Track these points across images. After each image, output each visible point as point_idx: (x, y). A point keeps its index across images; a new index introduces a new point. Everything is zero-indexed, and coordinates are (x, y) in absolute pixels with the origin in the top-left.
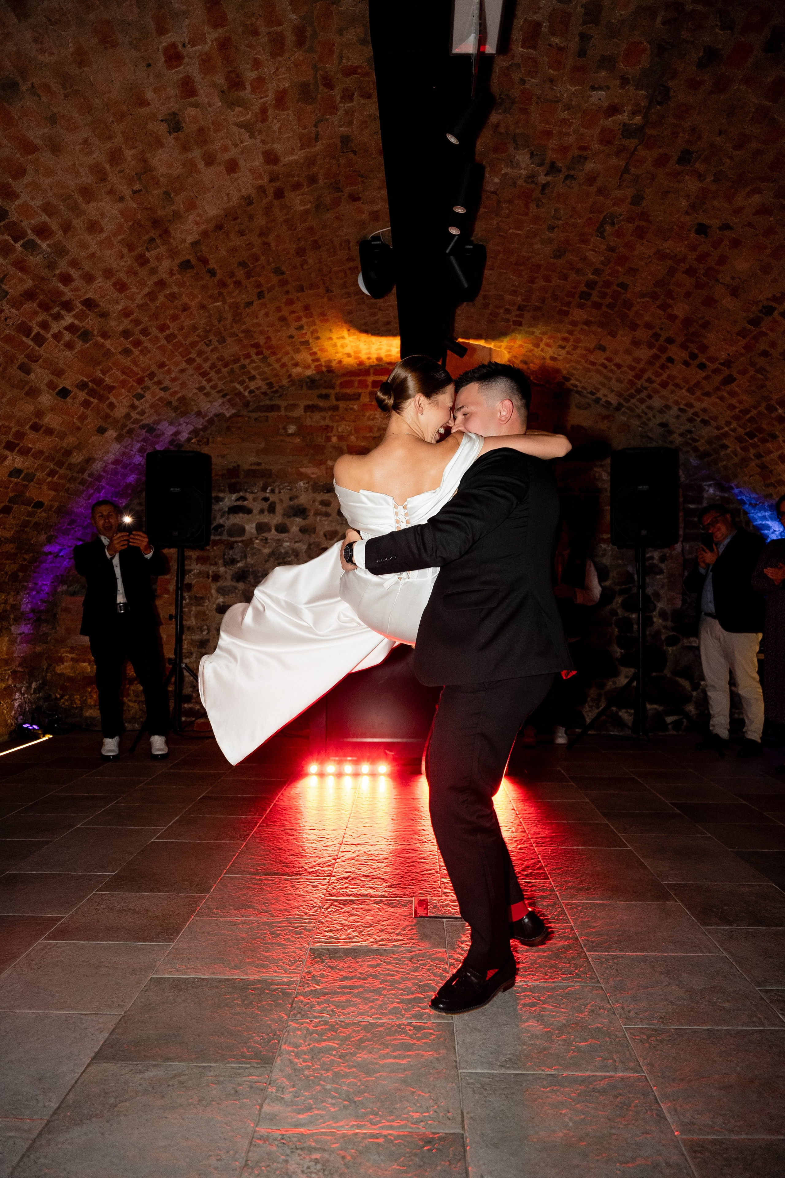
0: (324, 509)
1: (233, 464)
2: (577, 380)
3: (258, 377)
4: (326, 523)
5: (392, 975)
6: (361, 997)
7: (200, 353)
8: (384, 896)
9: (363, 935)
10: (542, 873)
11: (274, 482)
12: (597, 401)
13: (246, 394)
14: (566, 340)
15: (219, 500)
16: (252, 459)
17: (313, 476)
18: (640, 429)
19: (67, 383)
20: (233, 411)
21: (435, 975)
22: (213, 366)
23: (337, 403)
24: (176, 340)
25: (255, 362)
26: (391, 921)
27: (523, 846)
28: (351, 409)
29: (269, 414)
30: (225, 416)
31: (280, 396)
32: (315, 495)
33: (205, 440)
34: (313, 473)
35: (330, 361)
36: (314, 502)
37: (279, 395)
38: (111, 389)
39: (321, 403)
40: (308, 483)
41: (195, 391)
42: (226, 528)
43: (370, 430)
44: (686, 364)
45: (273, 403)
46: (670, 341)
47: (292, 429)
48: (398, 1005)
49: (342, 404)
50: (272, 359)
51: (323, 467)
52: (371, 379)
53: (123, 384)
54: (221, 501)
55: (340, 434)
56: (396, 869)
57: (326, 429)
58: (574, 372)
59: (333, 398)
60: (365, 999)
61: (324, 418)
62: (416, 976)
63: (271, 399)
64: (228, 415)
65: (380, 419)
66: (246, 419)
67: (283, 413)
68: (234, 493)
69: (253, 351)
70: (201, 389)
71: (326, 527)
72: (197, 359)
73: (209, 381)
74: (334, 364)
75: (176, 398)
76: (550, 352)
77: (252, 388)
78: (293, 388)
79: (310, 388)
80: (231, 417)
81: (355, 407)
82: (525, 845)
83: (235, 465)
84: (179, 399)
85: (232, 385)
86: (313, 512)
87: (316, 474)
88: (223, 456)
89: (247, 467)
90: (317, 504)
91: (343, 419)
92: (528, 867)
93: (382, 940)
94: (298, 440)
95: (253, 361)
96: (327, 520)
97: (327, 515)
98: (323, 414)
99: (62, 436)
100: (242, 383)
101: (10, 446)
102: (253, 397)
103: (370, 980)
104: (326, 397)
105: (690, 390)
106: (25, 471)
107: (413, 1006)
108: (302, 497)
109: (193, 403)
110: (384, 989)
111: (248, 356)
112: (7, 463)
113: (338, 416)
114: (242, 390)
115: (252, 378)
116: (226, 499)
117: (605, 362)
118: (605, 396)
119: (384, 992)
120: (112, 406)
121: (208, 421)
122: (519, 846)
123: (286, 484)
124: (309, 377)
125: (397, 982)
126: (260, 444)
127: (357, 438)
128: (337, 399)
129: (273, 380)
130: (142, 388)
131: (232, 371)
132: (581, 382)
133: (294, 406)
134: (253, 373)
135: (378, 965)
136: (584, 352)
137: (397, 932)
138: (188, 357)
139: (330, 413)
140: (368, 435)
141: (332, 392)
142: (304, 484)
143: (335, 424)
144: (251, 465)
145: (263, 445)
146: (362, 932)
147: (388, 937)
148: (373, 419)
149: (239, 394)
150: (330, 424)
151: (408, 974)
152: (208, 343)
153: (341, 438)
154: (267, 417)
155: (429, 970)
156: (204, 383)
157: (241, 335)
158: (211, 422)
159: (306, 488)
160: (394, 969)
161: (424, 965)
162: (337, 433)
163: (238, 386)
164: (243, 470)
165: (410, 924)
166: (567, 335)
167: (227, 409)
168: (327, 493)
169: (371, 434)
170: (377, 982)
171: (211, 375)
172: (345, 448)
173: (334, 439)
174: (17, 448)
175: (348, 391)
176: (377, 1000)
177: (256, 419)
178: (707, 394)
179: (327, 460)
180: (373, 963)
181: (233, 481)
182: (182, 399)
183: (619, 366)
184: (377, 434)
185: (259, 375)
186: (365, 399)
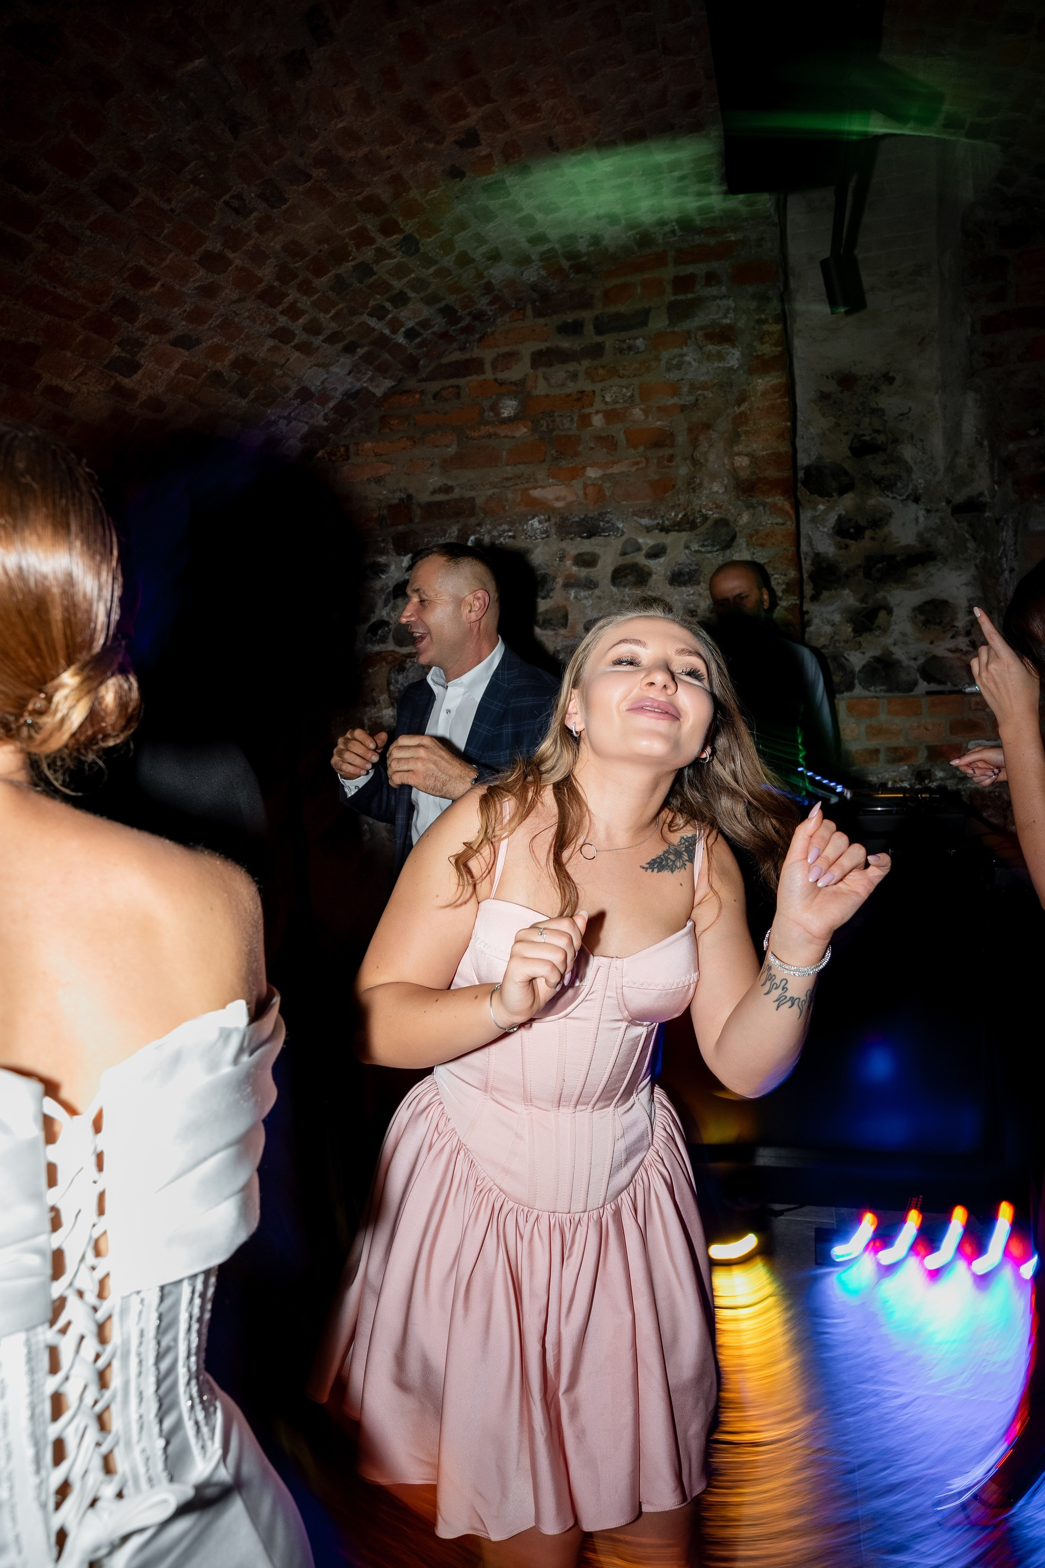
0: (583, 572)
1: (398, 495)
3: (412, 295)
4: (588, 603)
11: (479, 525)
13: (401, 339)
15: (382, 569)
16: (435, 480)
17: (559, 504)
20: (388, 383)
22: (285, 274)
23: (599, 339)
24: (138, 200)
25: (390, 256)
28: (630, 348)
29: (461, 382)
30: (374, 395)
31: (481, 339)
32: (564, 545)
33: (342, 449)
34: (557, 499)
35: (572, 238)
36: (562, 558)
37: (477, 336)
39: (566, 344)
40: (548, 520)
41: (270, 343)
42: (392, 627)
43: (674, 389)
45: (467, 356)
47: (509, 408)
49: (609, 341)
50: (429, 244)
51: (577, 484)
52: (669, 272)
54: (383, 572)
55: (609, 407)
57: (578, 399)
59: (589, 328)
61: (574, 376)
63: (462, 349)
64: (379, 392)
65: (695, 364)
66: (417, 396)
67: (489, 375)
68: (405, 555)
69: (370, 223)
70: (283, 335)
71: (588, 611)
72: (231, 255)
73: (294, 312)
74: (582, 246)
75: (226, 363)
77: (410, 324)
78: (506, 318)
79: (539, 314)
80: (387, 396)
81: (639, 342)
83: (403, 496)
84: (235, 364)
85: (357, 320)
86: (560, 581)
87: (564, 498)
88: (379, 480)
89: (424, 498)
90: (569, 563)
91: (613, 372)
94: (522, 431)
95: (383, 253)
96: (590, 596)
97: (590, 584)
98: (572, 367)
100: (379, 313)
102: (420, 345)
104: (575, 328)
108: (538, 551)
109: (279, 372)
111: (363, 238)
113: (603, 367)
114: (387, 331)
115: (400, 299)
116: (393, 567)
121: (335, 409)
123: (505, 527)
124: (534, 287)
126: (447, 446)
127: (646, 412)
128: (599, 331)
129: (451, 299)
130: (120, 344)
131: (340, 285)
133: (510, 358)
134: (398, 285)
138: (201, 250)
139: (586, 363)
140: (671, 402)
141: (587, 315)
142: (540, 522)
143: (598, 387)
144: (433, 492)
145: (452, 450)
148: (679, 366)
149: (382, 341)
150: (588, 387)
152: (236, 203)
153: (611, 416)
154: (458, 387)
156: (283, 320)
157: (318, 173)
158: (344, 410)
159: (546, 532)
162: (604, 407)
163: (373, 322)
164: (419, 505)
167: (371, 380)
168: (588, 537)
169: (676, 400)
171: (290, 299)
172: (621, 438)
173: (598, 420)
175: (622, 308)
177: (435, 396)
179: (584, 468)
181: (401, 528)
182: (244, 364)
184: (688, 399)
185: (413, 288)
186: (659, 323)
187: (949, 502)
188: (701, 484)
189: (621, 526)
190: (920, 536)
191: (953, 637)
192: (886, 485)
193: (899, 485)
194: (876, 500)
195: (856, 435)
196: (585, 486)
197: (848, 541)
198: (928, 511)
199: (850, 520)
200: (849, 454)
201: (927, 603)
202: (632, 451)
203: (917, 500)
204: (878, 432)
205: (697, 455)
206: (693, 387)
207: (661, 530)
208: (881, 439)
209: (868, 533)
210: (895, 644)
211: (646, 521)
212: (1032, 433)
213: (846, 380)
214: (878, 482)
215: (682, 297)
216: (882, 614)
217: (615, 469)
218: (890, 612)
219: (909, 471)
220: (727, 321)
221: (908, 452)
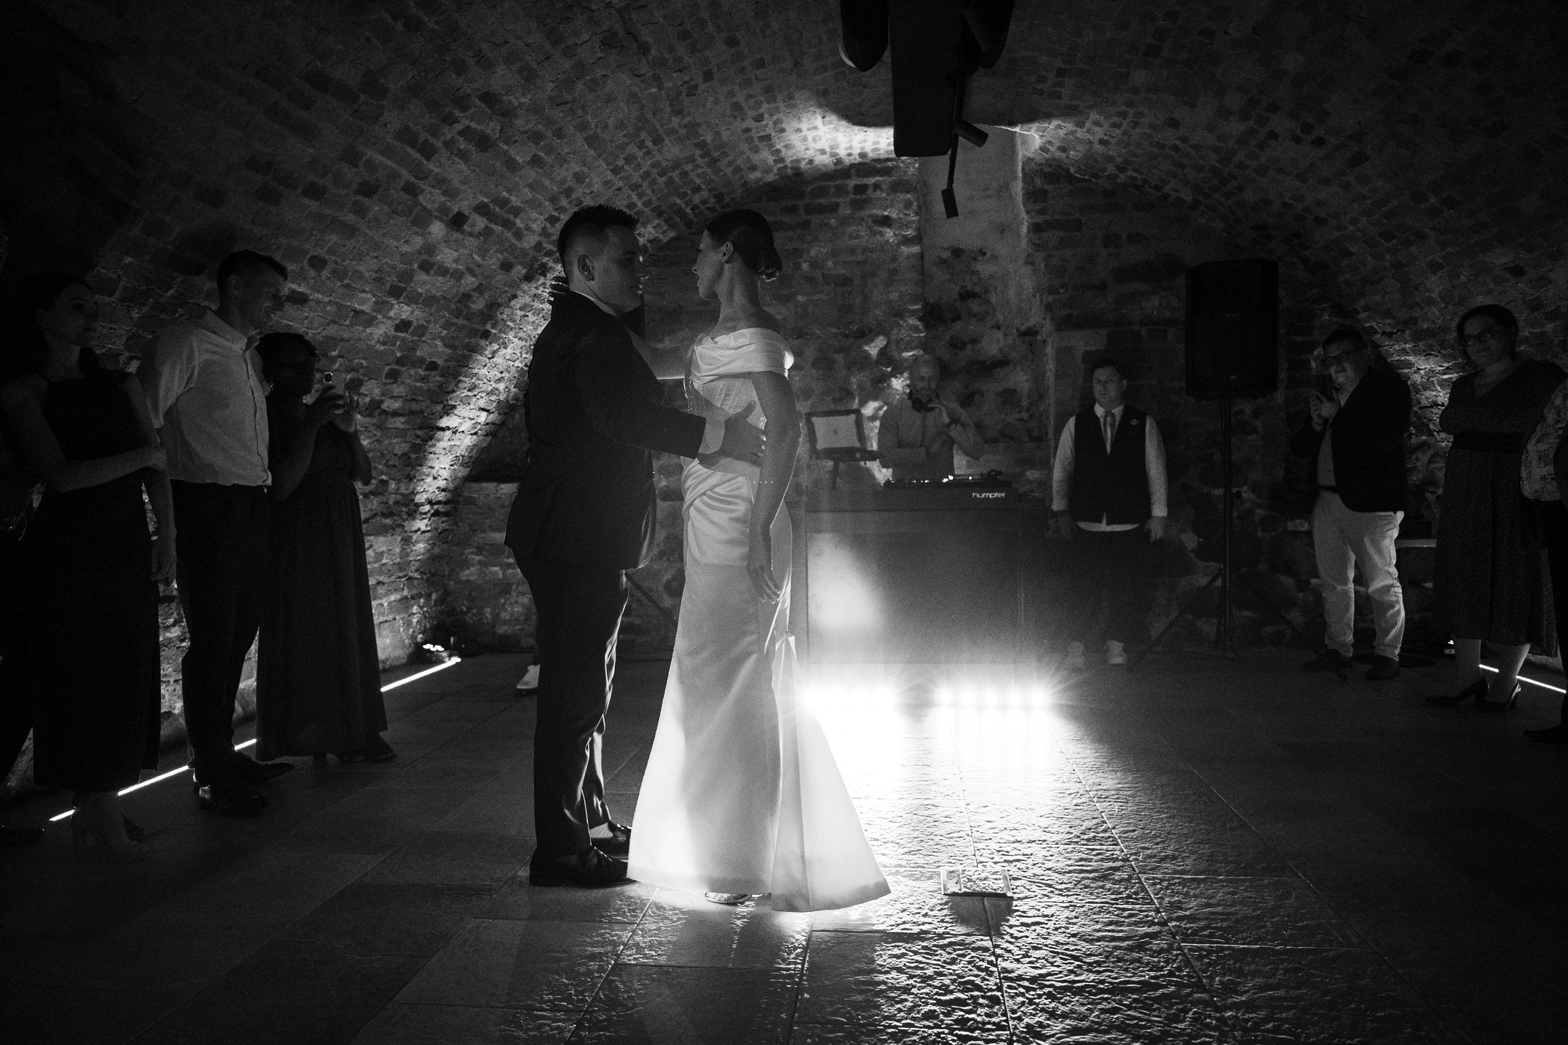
2: (1135, 170)
3: (703, 187)
5: (922, 969)
6: (884, 997)
7: (629, 160)
8: (901, 866)
9: (879, 916)
10: (1109, 837)
12: (1166, 197)
13: (688, 211)
14: (1123, 114)
18: (1225, 235)
19: (463, 205)
20: (672, 234)
21: (979, 968)
22: (646, 176)
23: (808, 218)
25: (701, 168)
26: (914, 898)
27: (1079, 801)
28: (826, 224)
35: (798, 161)
38: (516, 211)
39: (786, 218)
43: (853, 251)
44: (1297, 140)
46: (1273, 108)
48: (933, 1008)
49: (815, 219)
50: (723, 162)
51: (791, 305)
52: (852, 183)
53: (533, 204)
55: (813, 259)
56: (913, 830)
57: (793, 253)
58: (1134, 159)
59: (802, 211)
60: (889, 998)
61: (792, 239)
62: (954, 970)
64: (665, 240)
65: (866, 237)
69: (697, 153)
72: (626, 167)
73: (641, 195)
74: (803, 165)
76: (1099, 133)
77: (696, 202)
78: (749, 199)
79: (773, 199)
80: (668, 243)
81: (832, 222)
82: (1083, 800)
85: (671, 199)
91: (816, 239)
92: (1090, 829)
93: (904, 923)
95: (697, 167)
98: (790, 233)
99: (458, 276)
100: (683, 196)
101: (396, 292)
102: (697, 214)
103: (894, 974)
104: (793, 210)
105: (1301, 177)
106: (415, 324)
107: (954, 1010)
110: (914, 987)
112: (392, 314)
113: (810, 235)
114: (683, 206)
115: (697, 189)
117: (1178, 142)
118: (1176, 190)
119: (914, 991)
120: (519, 235)
122: (1075, 802)
124: (770, 185)
125: (930, 978)
127: (835, 263)
128: (808, 213)
129: (724, 190)
130: (556, 209)
131: (671, 181)
132: (1142, 173)
134: (698, 182)
135: (903, 955)
136: (1148, 131)
137: (923, 912)
138: (614, 165)
139: (798, 231)
140: (850, 259)
141: (801, 203)
143: (806, 247)
146: (877, 911)
147: (913, 919)
148: (857, 237)
149: (679, 211)
150: (800, 246)
151: (943, 967)
152: (640, 144)
153: (814, 264)
155: (969, 963)
156: (635, 198)
157: (683, 131)
160: (924, 960)
161: (964, 956)
162: (809, 259)
163: (678, 201)
165: (940, 902)
166: (1124, 108)
167: (664, 232)
169: (853, 258)
170: (904, 977)
171: (642, 187)
172: (820, 278)
173: (805, 266)
174: (404, 294)
175: (823, 201)
176: (906, 1000)
178: (1326, 181)
179: (795, 295)
180: (896, 951)
183: (1197, 148)
185: (705, 184)
186: (845, 211)
187: (1017, 330)
188: (869, 308)
189: (818, 332)
190: (1001, 350)
191: (1020, 412)
192: (981, 318)
193: (988, 318)
194: (973, 327)
195: (962, 287)
196: (796, 306)
197: (956, 351)
198: (1006, 335)
199: (958, 338)
200: (957, 297)
201: (1004, 391)
202: (826, 287)
203: (999, 328)
204: (975, 284)
205: (866, 291)
206: (865, 250)
207: (844, 337)
208: (977, 289)
209: (969, 347)
210: (985, 415)
211: (834, 330)
212: (1061, 291)
213: (957, 252)
214: (975, 316)
215: (858, 197)
216: (977, 397)
217: (817, 297)
218: (982, 396)
219: (995, 310)
220: (886, 213)
221: (994, 299)
